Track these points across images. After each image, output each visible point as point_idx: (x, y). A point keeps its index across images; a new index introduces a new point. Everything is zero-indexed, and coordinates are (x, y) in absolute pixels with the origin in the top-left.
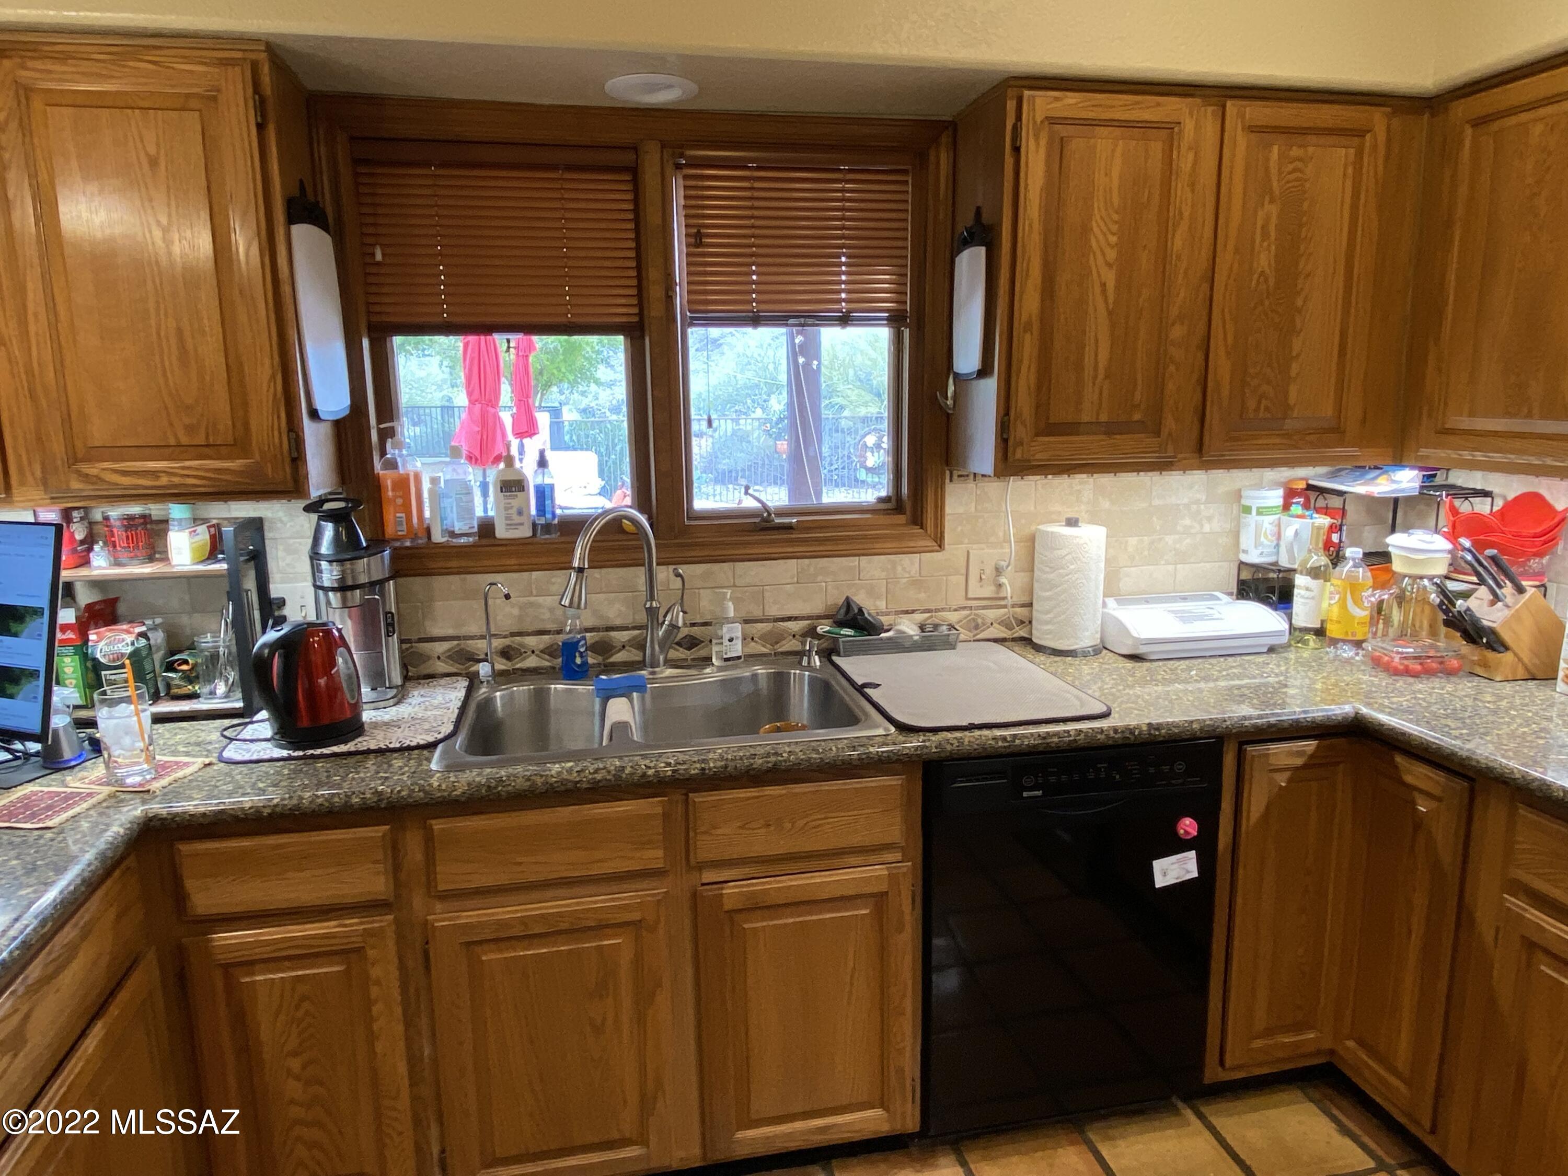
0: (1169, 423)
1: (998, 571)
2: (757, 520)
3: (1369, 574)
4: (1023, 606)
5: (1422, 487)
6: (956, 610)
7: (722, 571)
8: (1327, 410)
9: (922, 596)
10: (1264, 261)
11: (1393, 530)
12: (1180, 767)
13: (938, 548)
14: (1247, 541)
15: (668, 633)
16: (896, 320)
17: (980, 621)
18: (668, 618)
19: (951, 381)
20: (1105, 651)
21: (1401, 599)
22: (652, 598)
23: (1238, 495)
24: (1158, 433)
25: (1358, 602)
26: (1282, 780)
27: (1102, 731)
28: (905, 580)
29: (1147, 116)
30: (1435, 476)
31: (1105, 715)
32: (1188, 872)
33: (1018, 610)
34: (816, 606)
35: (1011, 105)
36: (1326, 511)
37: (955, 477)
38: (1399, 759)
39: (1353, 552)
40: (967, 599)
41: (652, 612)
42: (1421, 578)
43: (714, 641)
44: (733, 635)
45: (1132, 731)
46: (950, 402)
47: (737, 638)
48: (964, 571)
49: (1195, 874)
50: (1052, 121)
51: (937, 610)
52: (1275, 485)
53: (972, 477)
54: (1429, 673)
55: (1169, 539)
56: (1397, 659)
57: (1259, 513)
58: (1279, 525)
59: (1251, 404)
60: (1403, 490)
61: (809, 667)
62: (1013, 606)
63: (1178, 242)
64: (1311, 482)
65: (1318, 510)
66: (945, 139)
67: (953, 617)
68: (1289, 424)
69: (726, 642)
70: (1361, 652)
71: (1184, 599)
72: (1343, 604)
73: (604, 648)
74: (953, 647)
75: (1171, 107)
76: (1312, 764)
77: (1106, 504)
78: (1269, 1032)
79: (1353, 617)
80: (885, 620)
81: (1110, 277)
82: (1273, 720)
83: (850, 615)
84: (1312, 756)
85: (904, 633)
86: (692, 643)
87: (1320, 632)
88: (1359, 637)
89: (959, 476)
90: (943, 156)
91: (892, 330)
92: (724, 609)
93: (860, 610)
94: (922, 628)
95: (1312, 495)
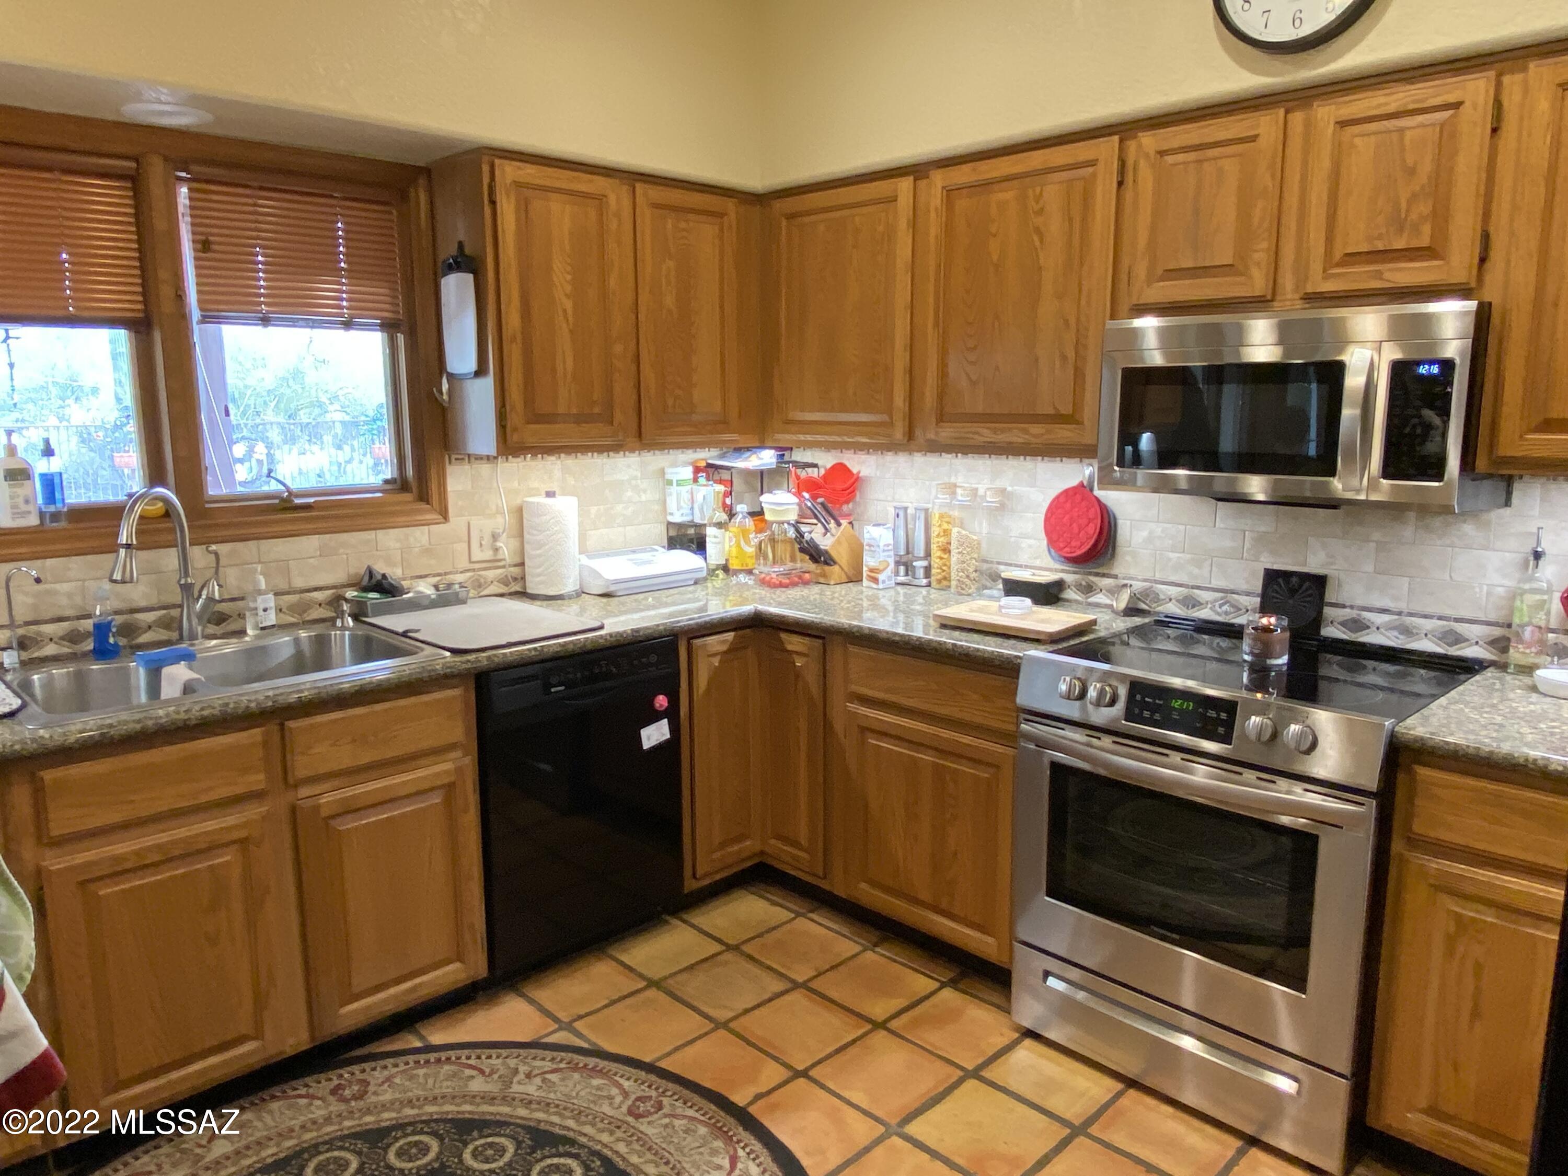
0: (618, 417)
1: (495, 537)
2: (277, 501)
3: (752, 523)
4: (515, 565)
5: (778, 463)
6: (461, 572)
7: (248, 549)
8: (718, 406)
9: (433, 562)
10: (669, 301)
11: (762, 493)
12: (653, 658)
13: (443, 520)
14: (672, 505)
15: (205, 607)
16: (389, 327)
17: (482, 581)
18: (204, 593)
19: (445, 380)
20: (584, 595)
21: (773, 540)
22: (186, 575)
23: (662, 472)
24: (612, 423)
25: (748, 542)
26: (716, 661)
27: (601, 636)
28: (417, 550)
29: (583, 188)
30: (783, 455)
31: (601, 627)
32: (663, 735)
33: (512, 569)
34: (338, 577)
35: (486, 168)
36: (720, 482)
37: (453, 460)
38: (783, 636)
39: (741, 508)
40: (471, 562)
41: (186, 588)
42: (783, 523)
43: (248, 614)
44: (267, 606)
45: (622, 636)
46: (445, 397)
47: (271, 608)
48: (466, 539)
49: (668, 736)
50: (518, 185)
51: (446, 574)
52: (685, 464)
53: (467, 458)
54: (794, 584)
55: (619, 508)
56: (774, 575)
57: (678, 485)
58: (692, 494)
59: (670, 402)
60: (767, 464)
61: (343, 628)
62: (510, 566)
63: (613, 282)
64: (710, 461)
65: (716, 482)
66: (422, 181)
67: (459, 578)
68: (695, 417)
69: (261, 612)
70: (752, 577)
71: (634, 552)
72: (738, 545)
73: (129, 630)
74: (463, 602)
75: (599, 184)
76: (734, 649)
77: (571, 481)
78: (723, 845)
79: (746, 553)
80: (406, 584)
81: (568, 305)
82: (707, 619)
83: (374, 581)
84: (732, 643)
85: (422, 593)
86: (221, 619)
87: (725, 568)
88: (750, 567)
89: (456, 459)
90: (423, 197)
91: (385, 335)
92: (256, 583)
93: (384, 576)
94: (436, 587)
95: (711, 470)
